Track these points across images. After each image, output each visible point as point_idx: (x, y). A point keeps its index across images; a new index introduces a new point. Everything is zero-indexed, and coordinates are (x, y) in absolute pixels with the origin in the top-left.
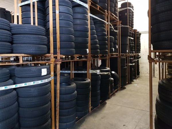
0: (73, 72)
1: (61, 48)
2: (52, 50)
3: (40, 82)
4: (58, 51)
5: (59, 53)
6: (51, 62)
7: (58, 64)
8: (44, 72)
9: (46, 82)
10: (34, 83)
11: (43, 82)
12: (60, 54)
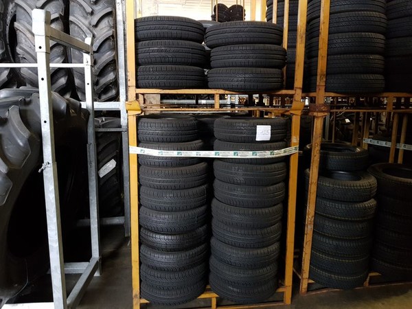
0: (402, 147)
1: (329, 74)
2: (299, 81)
3: (249, 155)
4: (321, 82)
5: (324, 88)
6: (291, 112)
7: (318, 117)
8: (263, 133)
9: (266, 157)
10: (235, 153)
11: (257, 157)
12: (326, 91)
